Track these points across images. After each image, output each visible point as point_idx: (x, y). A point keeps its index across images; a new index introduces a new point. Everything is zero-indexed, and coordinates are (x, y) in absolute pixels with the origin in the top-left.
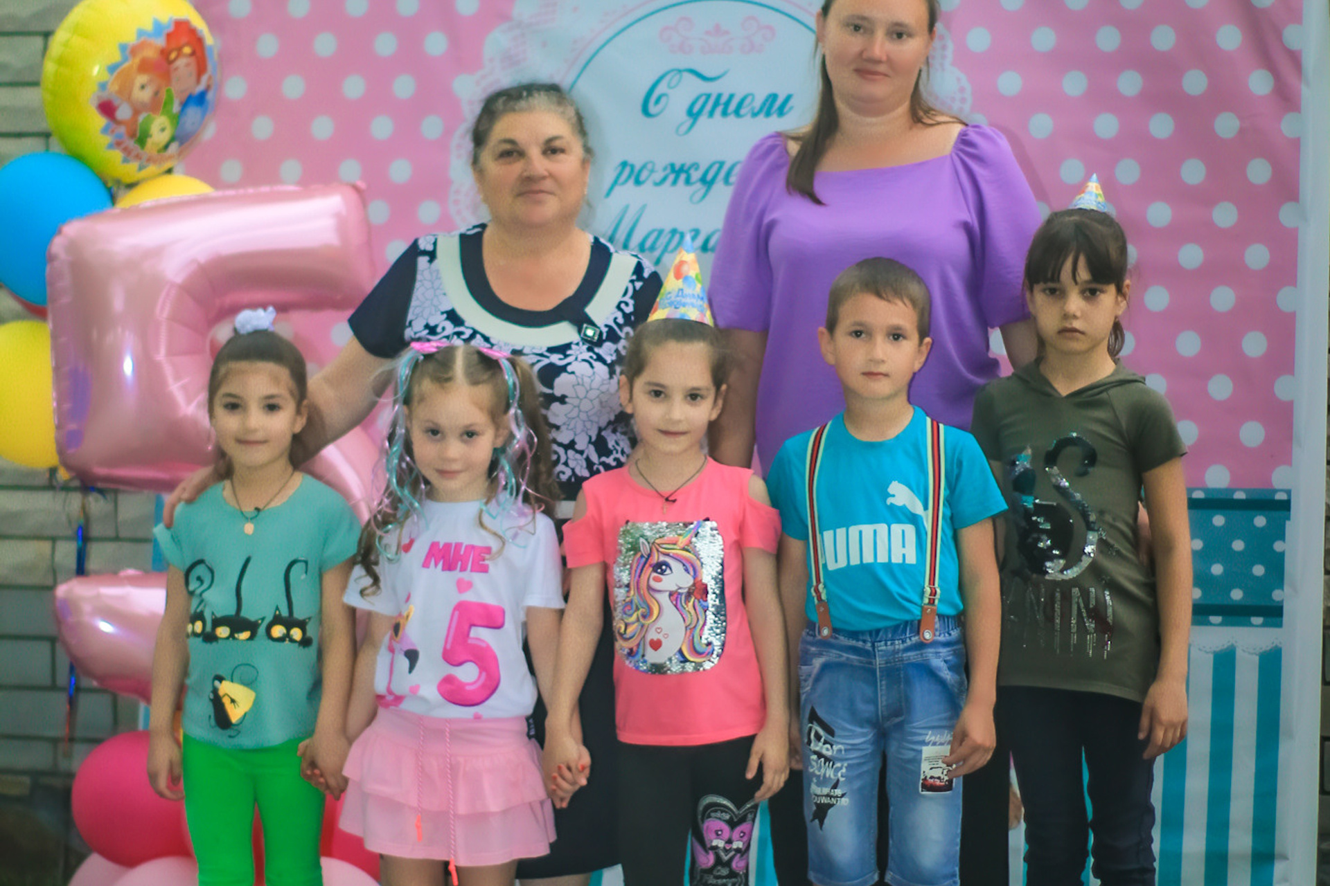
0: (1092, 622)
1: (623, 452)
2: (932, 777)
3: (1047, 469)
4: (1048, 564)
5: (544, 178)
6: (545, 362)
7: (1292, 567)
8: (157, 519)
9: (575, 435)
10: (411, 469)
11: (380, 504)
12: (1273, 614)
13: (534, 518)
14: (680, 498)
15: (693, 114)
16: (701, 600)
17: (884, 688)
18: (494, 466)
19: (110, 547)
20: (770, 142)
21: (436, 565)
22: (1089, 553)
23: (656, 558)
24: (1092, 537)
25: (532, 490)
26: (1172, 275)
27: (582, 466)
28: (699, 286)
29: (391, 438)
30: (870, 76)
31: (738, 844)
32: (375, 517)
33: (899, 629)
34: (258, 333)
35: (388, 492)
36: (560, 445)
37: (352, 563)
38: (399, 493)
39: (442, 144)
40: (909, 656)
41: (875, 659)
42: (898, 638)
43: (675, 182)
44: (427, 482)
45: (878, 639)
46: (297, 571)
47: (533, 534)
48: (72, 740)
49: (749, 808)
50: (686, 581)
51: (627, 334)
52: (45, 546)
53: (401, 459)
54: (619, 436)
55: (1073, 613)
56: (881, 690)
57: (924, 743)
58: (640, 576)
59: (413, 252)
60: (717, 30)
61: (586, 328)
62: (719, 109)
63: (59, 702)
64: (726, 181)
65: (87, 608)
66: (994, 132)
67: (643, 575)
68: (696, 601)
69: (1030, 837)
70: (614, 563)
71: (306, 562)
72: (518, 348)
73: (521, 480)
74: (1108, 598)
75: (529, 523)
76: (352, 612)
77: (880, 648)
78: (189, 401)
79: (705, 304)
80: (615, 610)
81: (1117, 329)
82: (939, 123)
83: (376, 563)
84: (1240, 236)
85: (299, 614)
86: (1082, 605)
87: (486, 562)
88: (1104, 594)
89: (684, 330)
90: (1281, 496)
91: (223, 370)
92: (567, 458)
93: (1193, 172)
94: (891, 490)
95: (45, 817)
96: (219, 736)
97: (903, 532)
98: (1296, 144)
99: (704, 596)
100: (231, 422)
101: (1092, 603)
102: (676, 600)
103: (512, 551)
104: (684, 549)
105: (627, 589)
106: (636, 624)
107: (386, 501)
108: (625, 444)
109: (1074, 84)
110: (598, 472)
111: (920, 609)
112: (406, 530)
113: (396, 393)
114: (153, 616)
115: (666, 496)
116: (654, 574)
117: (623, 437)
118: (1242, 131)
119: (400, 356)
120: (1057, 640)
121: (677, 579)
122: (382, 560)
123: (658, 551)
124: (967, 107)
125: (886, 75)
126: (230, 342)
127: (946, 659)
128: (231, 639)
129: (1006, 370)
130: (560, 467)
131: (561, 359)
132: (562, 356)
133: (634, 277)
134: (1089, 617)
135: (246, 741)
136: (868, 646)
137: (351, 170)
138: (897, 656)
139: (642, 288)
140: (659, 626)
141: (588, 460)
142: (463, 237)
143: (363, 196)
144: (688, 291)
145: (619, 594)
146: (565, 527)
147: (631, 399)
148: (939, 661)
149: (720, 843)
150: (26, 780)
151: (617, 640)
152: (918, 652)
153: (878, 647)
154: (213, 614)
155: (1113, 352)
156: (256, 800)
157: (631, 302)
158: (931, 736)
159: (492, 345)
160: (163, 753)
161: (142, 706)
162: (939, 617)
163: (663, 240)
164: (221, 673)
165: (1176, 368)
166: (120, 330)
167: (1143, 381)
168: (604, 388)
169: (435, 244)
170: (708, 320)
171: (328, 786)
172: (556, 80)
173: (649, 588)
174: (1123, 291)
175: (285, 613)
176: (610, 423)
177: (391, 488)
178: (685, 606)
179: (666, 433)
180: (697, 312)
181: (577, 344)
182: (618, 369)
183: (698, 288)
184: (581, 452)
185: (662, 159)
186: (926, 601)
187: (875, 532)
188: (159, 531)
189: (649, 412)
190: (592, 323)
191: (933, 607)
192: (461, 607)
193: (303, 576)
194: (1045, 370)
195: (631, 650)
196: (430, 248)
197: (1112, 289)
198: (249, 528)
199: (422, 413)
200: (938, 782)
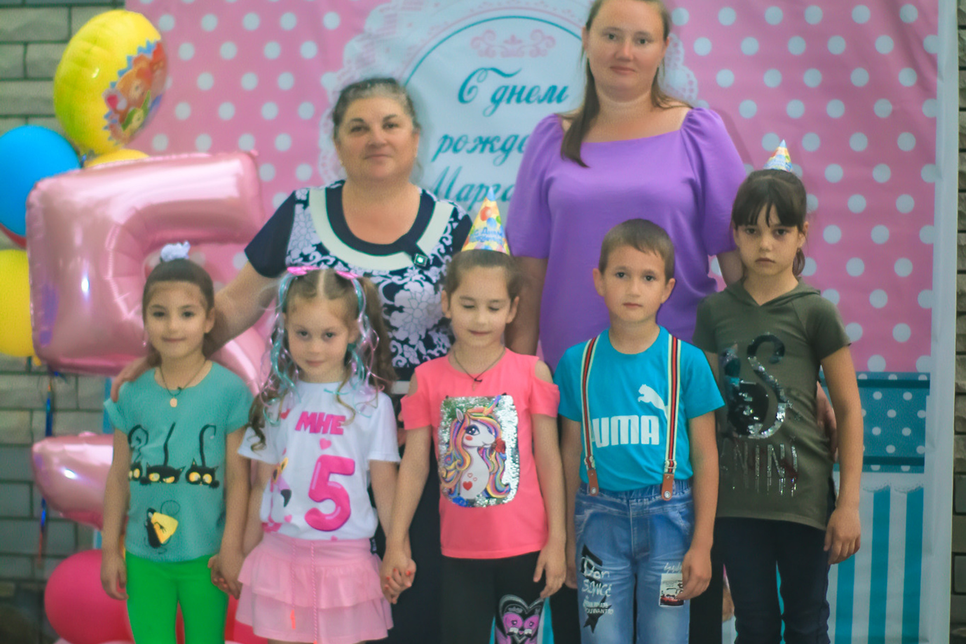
0: (782, 470)
1: (444, 346)
2: (668, 595)
3: (749, 358)
4: (751, 427)
5: (384, 145)
6: (388, 282)
7: (930, 429)
8: (107, 394)
9: (409, 333)
10: (288, 359)
11: (266, 384)
12: (917, 463)
13: (377, 397)
14: (485, 379)
15: (496, 101)
16: (501, 453)
17: (636, 532)
18: (348, 357)
19: (71, 417)
20: (550, 121)
21: (305, 428)
22: (780, 419)
23: (469, 423)
24: (781, 407)
25: (376, 374)
26: (843, 217)
27: (414, 356)
28: (499, 225)
29: (274, 336)
30: (622, 71)
31: (528, 631)
32: (263, 394)
33: (647, 490)
34: (178, 261)
35: (272, 375)
36: (398, 341)
37: (246, 427)
38: (280, 376)
39: (313, 123)
40: (655, 510)
41: (629, 511)
42: (646, 496)
43: (482, 150)
44: (299, 369)
45: (631, 497)
46: (208, 432)
47: (376, 408)
48: (44, 556)
49: (536, 605)
50: (490, 439)
51: (447, 261)
52: (25, 416)
53: (281, 352)
54: (440, 335)
55: (769, 461)
56: (633, 534)
57: (663, 571)
58: (456, 436)
59: (292, 201)
60: (513, 40)
61: (418, 257)
62: (515, 97)
63: (34, 528)
64: (520, 149)
65: (55, 460)
66: (711, 112)
67: (459, 435)
68: (497, 454)
69: (739, 627)
70: (438, 426)
71: (215, 427)
72: (368, 271)
73: (367, 367)
74: (794, 452)
75: (374, 399)
76: (248, 462)
77: (633, 504)
78: (130, 308)
79: (503, 239)
80: (440, 460)
81: (800, 256)
82: (672, 107)
83: (263, 426)
84: (893, 189)
85: (209, 464)
86: (775, 457)
87: (342, 427)
88: (791, 449)
89: (487, 258)
90: (922, 378)
91: (152, 287)
92: (403, 351)
93: (859, 142)
94: (641, 391)
95: (25, 613)
96: (152, 553)
97: (650, 421)
98: (933, 122)
99: (503, 450)
100: (158, 326)
101: (783, 455)
102: (483, 453)
103: (361, 420)
104: (488, 416)
105: (447, 446)
106: (454, 471)
107: (271, 382)
108: (445, 341)
109: (772, 79)
110: (426, 360)
111: (661, 476)
112: (285, 402)
113: (277, 304)
114: (104, 466)
115: (474, 377)
116: (467, 435)
117: (444, 336)
118: (894, 113)
119: (280, 277)
120: (758, 482)
121: (483, 438)
122: (267, 425)
123: (469, 418)
124: (694, 95)
125: (633, 71)
126: (157, 267)
127: (681, 511)
128: (160, 482)
129: (721, 286)
130: (398, 357)
131: (399, 280)
132: (400, 277)
133: (452, 220)
134: (780, 465)
135: (170, 556)
136: (625, 502)
137: (247, 141)
138: (645, 510)
139: (458, 227)
140: (470, 472)
141: (418, 352)
142: (329, 191)
143: (256, 161)
144: (490, 229)
145: (442, 449)
146: (402, 400)
147: (449, 308)
148: (676, 514)
149: (515, 630)
150: (12, 586)
151: (441, 483)
152: (660, 507)
153: (631, 503)
154: (147, 463)
155: (797, 272)
156: (178, 600)
157: (450, 237)
158: (668, 566)
159: (350, 269)
160: (112, 566)
161: (96, 531)
162: (676, 482)
163: (474, 193)
164: (153, 507)
165: (846, 285)
166: (79, 259)
167: (818, 293)
168: (431, 301)
169: (308, 195)
170: (505, 250)
171: (229, 590)
172: (396, 76)
173: (464, 445)
174: (803, 230)
175: (199, 463)
176: (435, 326)
177: (274, 373)
178: (489, 457)
179: (474, 333)
180: (497, 244)
181: (412, 269)
182: (441, 287)
183: (498, 227)
184: (413, 346)
185: (473, 133)
186: (666, 470)
187: (630, 421)
188: (108, 403)
189: (462, 318)
190: (421, 253)
191: (671, 475)
192: (323, 460)
193: (212, 437)
194: (748, 287)
195: (450, 489)
196: (304, 198)
197: (795, 229)
198: (174, 402)
199: (296, 320)
200: (672, 599)
